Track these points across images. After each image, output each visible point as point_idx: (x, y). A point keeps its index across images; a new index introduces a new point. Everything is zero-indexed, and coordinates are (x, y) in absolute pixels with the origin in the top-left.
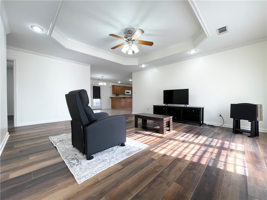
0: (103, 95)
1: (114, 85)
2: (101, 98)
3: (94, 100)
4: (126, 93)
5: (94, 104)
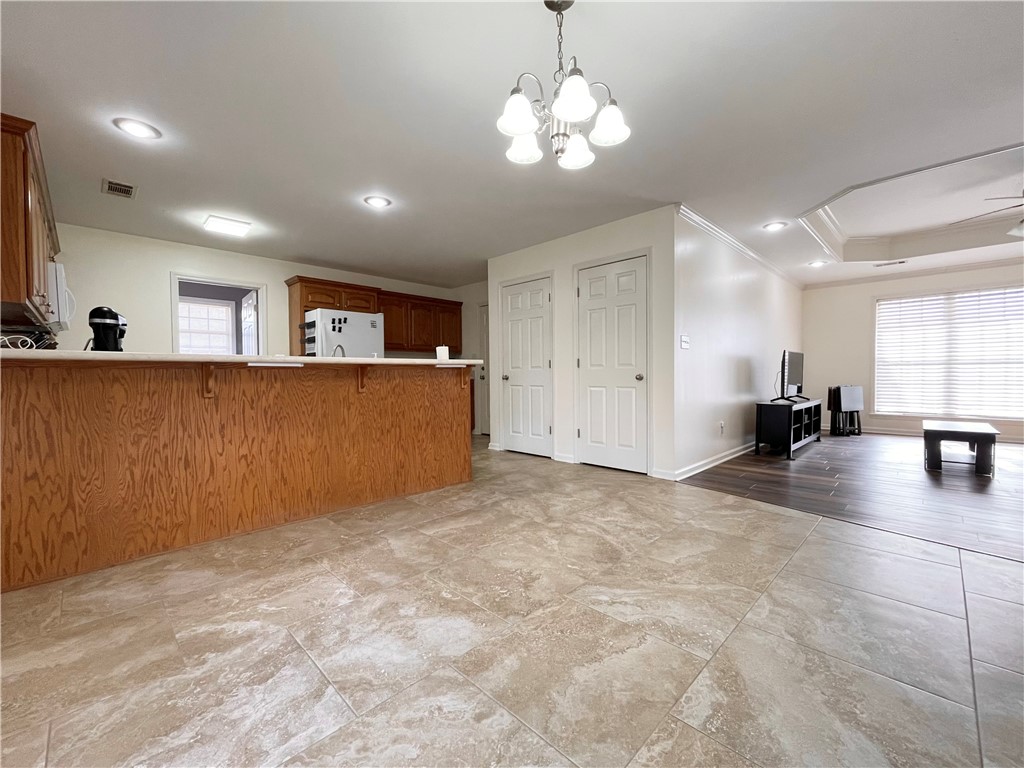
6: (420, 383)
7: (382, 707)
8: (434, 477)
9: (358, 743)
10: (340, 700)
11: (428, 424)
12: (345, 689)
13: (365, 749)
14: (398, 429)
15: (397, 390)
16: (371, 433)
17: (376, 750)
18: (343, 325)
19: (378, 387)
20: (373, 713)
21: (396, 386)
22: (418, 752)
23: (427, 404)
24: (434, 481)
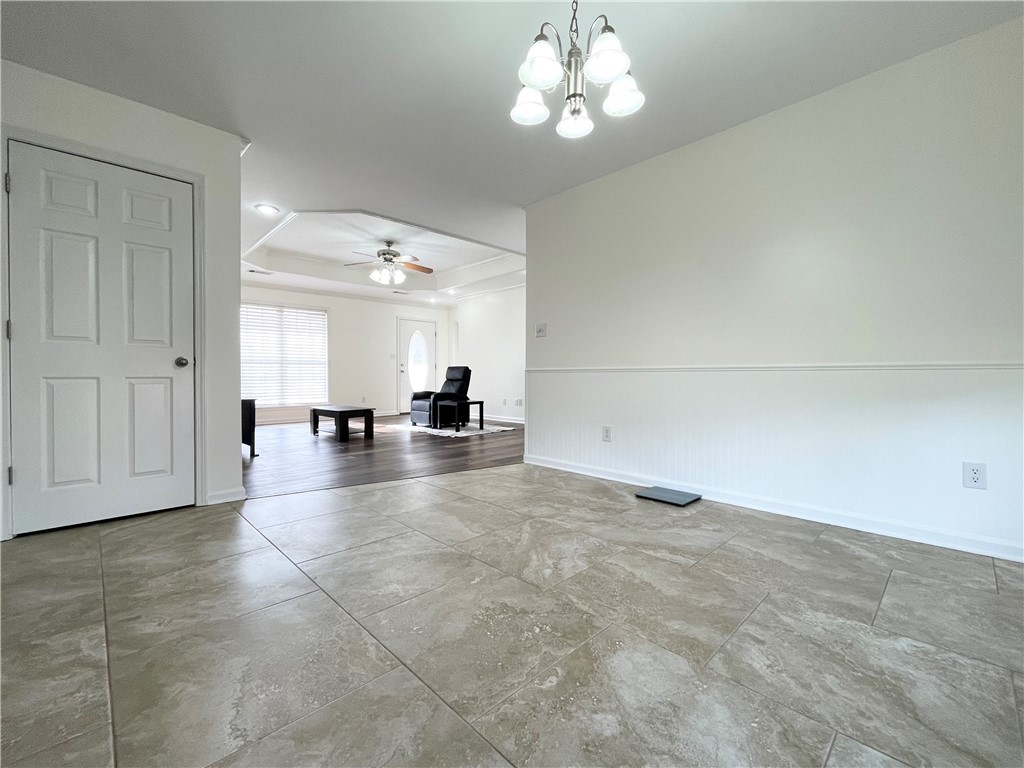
7: (806, 712)
9: (862, 721)
10: (832, 760)
12: (813, 761)
13: (862, 714)
17: (854, 705)
20: (819, 719)
22: (827, 675)
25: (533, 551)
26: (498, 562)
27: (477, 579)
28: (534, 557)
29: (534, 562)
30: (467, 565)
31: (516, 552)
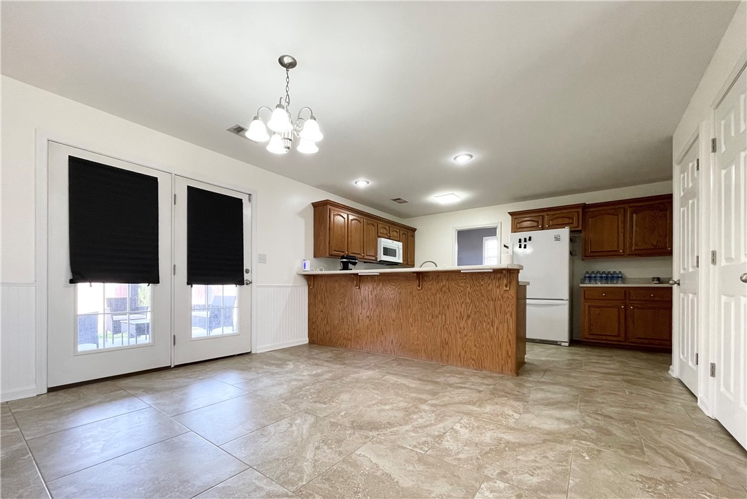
0: (262, 259)
1: (325, 203)
2: (246, 277)
3: (198, 289)
4: (381, 251)
5: (194, 313)
6: (462, 284)
8: (474, 360)
11: (469, 317)
14: (444, 316)
15: (443, 289)
16: (425, 315)
18: (528, 243)
19: (430, 287)
21: (443, 286)
23: (468, 300)
24: (473, 362)
25: (305, 437)
26: (332, 426)
27: (342, 414)
28: (305, 431)
29: (306, 426)
30: (353, 422)
31: (319, 434)
